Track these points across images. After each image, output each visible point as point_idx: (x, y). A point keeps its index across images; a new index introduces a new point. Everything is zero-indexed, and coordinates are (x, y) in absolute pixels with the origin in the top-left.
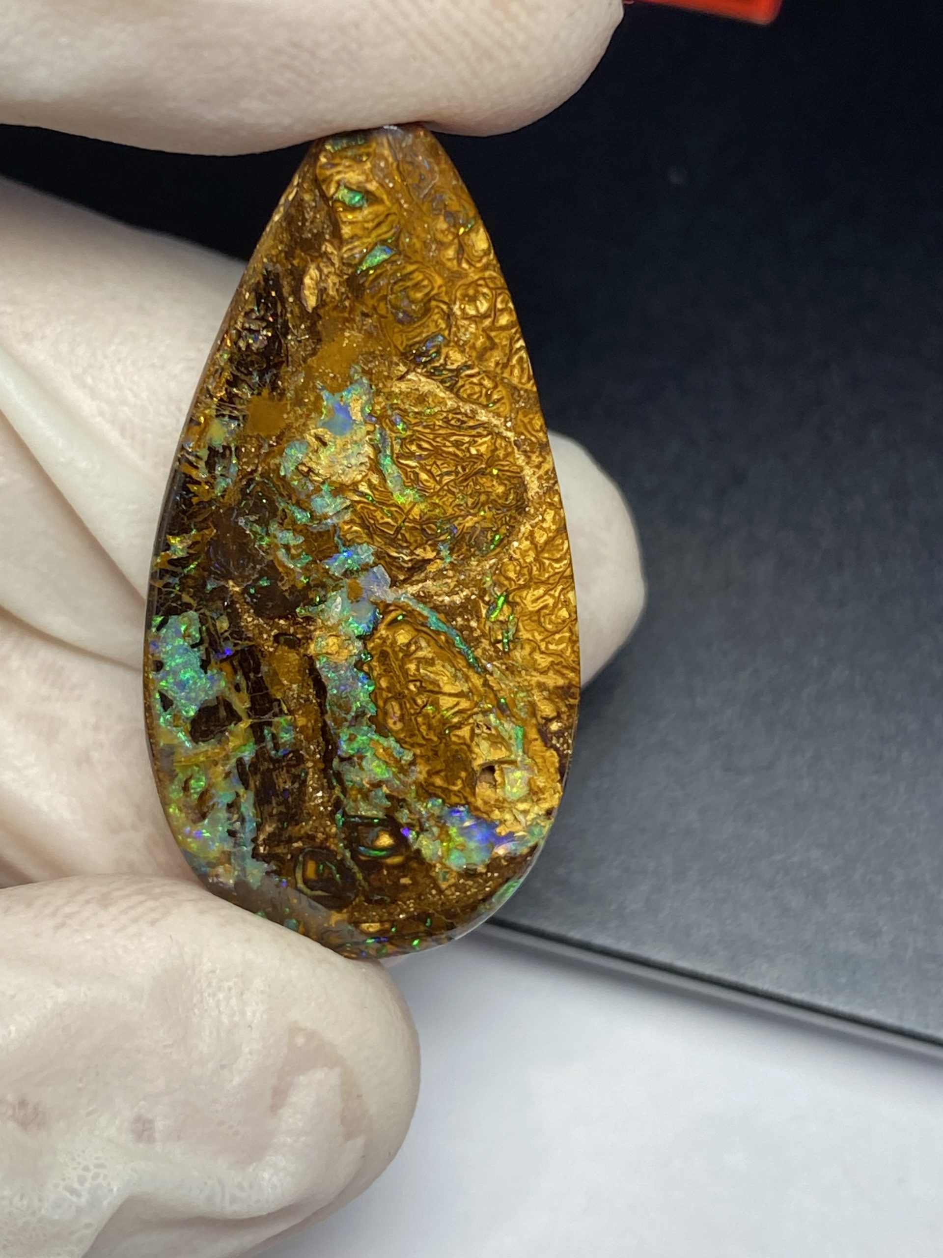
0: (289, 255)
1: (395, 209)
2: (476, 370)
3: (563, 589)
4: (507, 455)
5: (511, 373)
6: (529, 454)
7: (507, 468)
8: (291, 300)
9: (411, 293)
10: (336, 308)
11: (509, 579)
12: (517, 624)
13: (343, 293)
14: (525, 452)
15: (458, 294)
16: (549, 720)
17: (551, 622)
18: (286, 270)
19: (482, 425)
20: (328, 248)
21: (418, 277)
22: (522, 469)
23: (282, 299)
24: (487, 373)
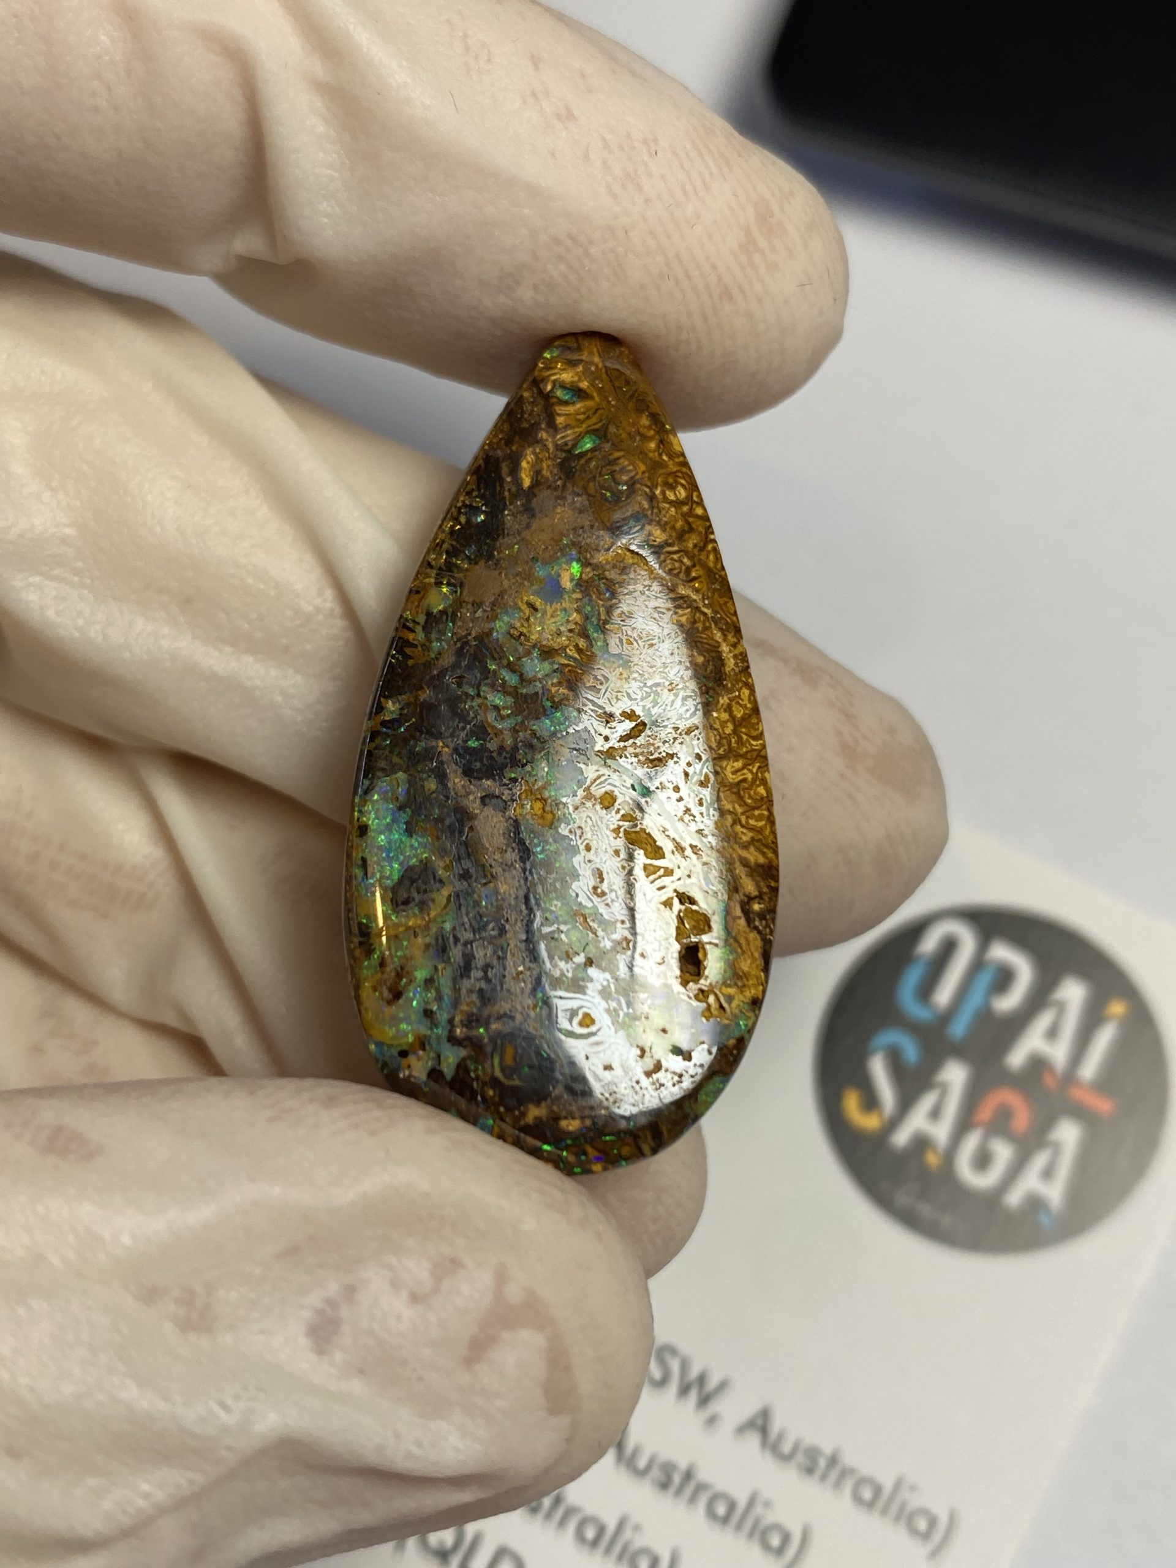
0: (508, 442)
1: (604, 404)
2: (675, 548)
3: (759, 767)
4: (706, 629)
5: (708, 557)
6: (725, 632)
7: (705, 641)
8: (509, 479)
9: (617, 476)
10: (549, 487)
13: (555, 475)
14: (721, 629)
15: (660, 480)
16: (751, 899)
17: (750, 797)
18: (505, 455)
19: (682, 597)
20: (543, 435)
21: (624, 462)
22: (719, 645)
23: (501, 480)
24: (686, 552)
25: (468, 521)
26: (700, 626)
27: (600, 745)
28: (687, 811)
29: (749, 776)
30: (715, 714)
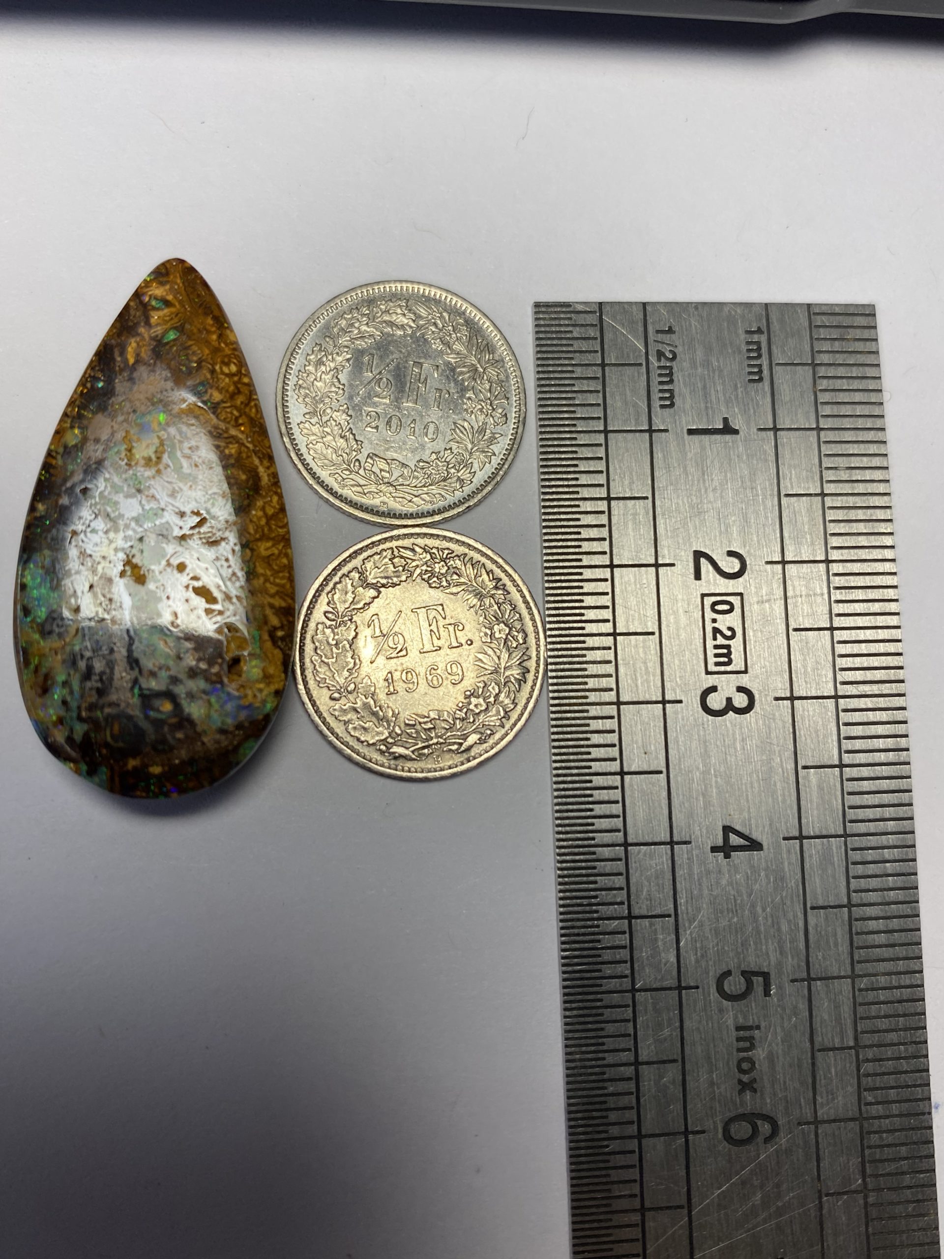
0: (119, 335)
1: (182, 310)
2: (228, 404)
3: (284, 546)
4: (248, 457)
5: (251, 410)
6: (262, 459)
8: (119, 359)
9: (190, 357)
10: (145, 364)
11: (249, 533)
12: (254, 563)
13: (150, 356)
14: (259, 458)
15: (219, 360)
16: (275, 629)
17: (276, 565)
18: (118, 344)
19: (233, 437)
20: (142, 330)
21: (195, 348)
22: (257, 467)
23: (114, 360)
24: (236, 407)
25: (92, 386)
26: (244, 455)
27: (177, 532)
28: (234, 574)
29: (276, 552)
30: (254, 512)
